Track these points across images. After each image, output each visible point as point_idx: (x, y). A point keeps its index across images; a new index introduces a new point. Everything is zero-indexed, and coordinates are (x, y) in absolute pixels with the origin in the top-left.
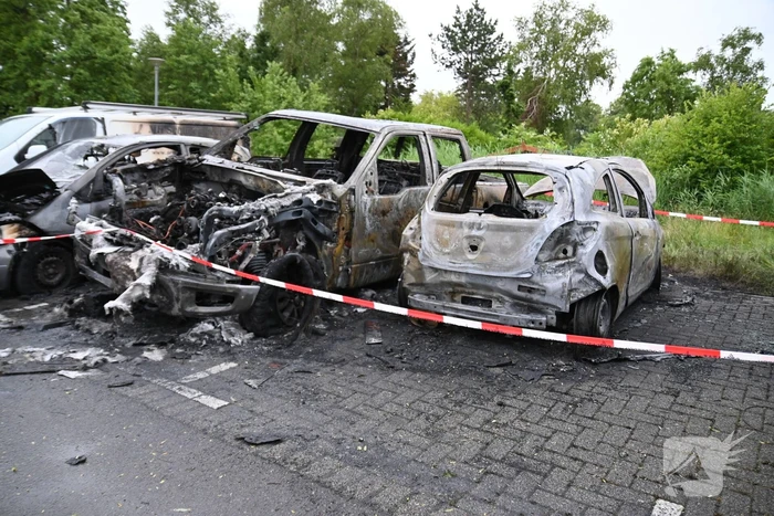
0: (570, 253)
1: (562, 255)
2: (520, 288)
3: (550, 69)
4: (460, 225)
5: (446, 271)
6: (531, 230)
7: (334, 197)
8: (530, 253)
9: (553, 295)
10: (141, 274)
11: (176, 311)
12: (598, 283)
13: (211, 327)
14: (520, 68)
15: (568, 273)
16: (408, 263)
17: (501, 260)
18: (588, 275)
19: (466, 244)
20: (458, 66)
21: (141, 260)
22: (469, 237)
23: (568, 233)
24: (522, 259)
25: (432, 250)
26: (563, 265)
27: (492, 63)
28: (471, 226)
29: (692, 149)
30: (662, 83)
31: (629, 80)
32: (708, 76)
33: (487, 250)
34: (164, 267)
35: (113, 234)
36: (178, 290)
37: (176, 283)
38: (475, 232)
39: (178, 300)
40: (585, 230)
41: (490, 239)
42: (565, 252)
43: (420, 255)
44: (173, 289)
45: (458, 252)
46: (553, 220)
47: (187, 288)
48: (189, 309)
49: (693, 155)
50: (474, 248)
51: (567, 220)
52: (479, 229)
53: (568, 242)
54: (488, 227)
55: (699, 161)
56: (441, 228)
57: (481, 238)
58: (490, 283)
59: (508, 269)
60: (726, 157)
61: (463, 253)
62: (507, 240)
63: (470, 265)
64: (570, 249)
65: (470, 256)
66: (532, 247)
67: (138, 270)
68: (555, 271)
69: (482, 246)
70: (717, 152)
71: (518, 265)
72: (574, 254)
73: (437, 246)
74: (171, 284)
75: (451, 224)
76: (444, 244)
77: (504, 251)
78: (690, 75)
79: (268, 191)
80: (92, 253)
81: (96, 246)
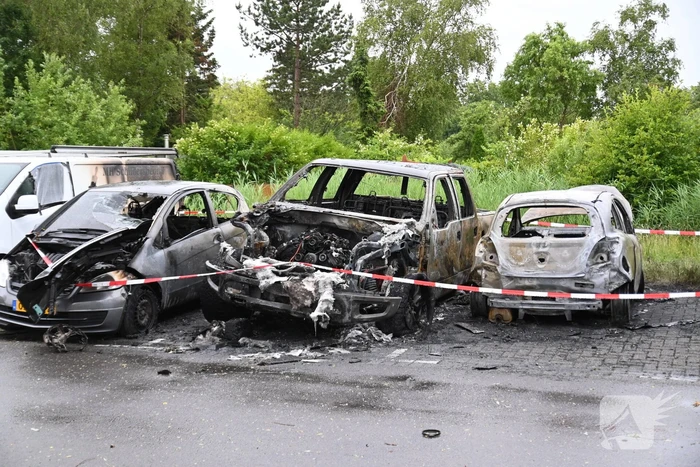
0: (605, 258)
1: (600, 260)
2: (576, 284)
3: (410, 53)
4: (530, 245)
5: (521, 278)
6: (580, 245)
7: (418, 232)
8: (582, 260)
9: (599, 287)
10: (320, 294)
11: (346, 319)
12: (626, 277)
13: (360, 333)
14: (374, 53)
15: (607, 272)
16: (486, 276)
17: (563, 266)
18: (620, 273)
19: (535, 257)
20: (278, 48)
21: (317, 284)
22: (538, 253)
23: (602, 245)
24: (577, 264)
25: (509, 264)
26: (603, 267)
27: (324, 45)
28: (538, 245)
29: (620, 161)
30: (553, 69)
31: (511, 64)
32: (608, 57)
33: (552, 261)
34: (336, 288)
35: (282, 267)
36: (350, 303)
37: (348, 298)
38: (541, 250)
39: (349, 310)
40: (612, 243)
41: (553, 253)
42: (602, 258)
43: (499, 269)
44: (346, 303)
45: (531, 263)
46: (594, 237)
47: (356, 301)
48: (356, 317)
49: (621, 168)
50: (542, 260)
51: (602, 237)
52: (544, 247)
53: (602, 252)
54: (551, 245)
55: (630, 176)
56: (514, 249)
57: (547, 253)
58: (555, 283)
59: (569, 272)
60: (657, 168)
61: (535, 264)
62: (566, 252)
63: (542, 271)
64: (605, 256)
65: (540, 266)
66: (583, 256)
67: (316, 291)
68: (599, 271)
69: (548, 258)
70: (647, 163)
71: (575, 268)
72: (609, 259)
73: (513, 261)
74: (344, 300)
75: (522, 245)
76: (519, 259)
77: (565, 260)
78: (587, 57)
79: (363, 230)
80: (263, 283)
81: (264, 278)
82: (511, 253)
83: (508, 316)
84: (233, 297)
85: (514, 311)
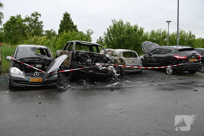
4: (131, 59)
21: (111, 68)
25: (127, 63)
28: (132, 59)
32: (29, 23)
33: (135, 62)
35: (104, 65)
45: (131, 63)
50: (133, 62)
54: (134, 59)
59: (137, 64)
62: (136, 60)
65: (133, 63)
67: (112, 70)
69: (134, 62)
75: (129, 59)
76: (129, 62)
77: (137, 62)
79: (101, 57)
80: (101, 69)
81: (100, 68)
82: (127, 61)
83: (125, 73)
84: (91, 73)
85: (126, 72)
